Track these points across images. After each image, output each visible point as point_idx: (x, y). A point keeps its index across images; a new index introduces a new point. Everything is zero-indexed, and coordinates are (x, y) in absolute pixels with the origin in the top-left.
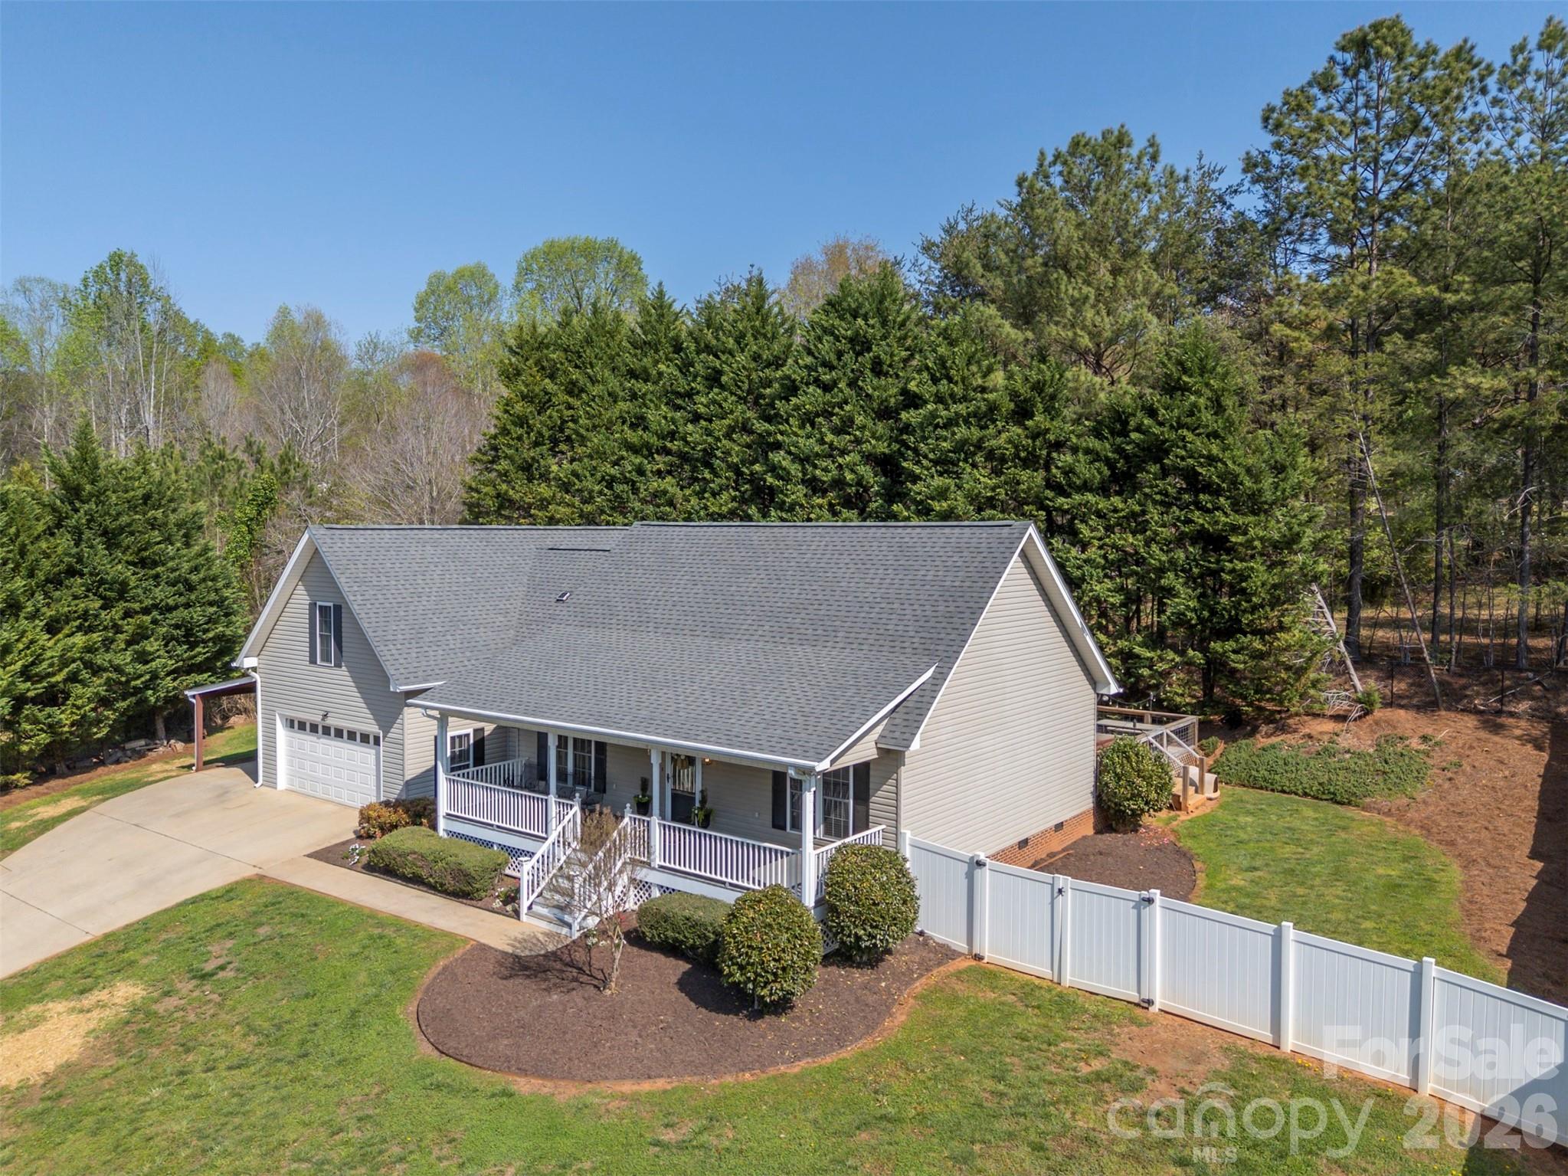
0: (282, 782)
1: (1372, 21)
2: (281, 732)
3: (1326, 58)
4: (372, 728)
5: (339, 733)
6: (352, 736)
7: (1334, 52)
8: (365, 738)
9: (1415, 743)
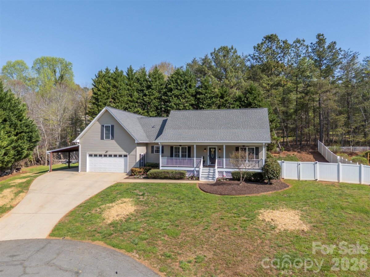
0: (88, 170)
1: (271, 34)
2: (88, 158)
3: (262, 39)
4: (124, 153)
5: (110, 156)
6: (115, 156)
7: (263, 38)
8: (120, 156)
9: (292, 155)
